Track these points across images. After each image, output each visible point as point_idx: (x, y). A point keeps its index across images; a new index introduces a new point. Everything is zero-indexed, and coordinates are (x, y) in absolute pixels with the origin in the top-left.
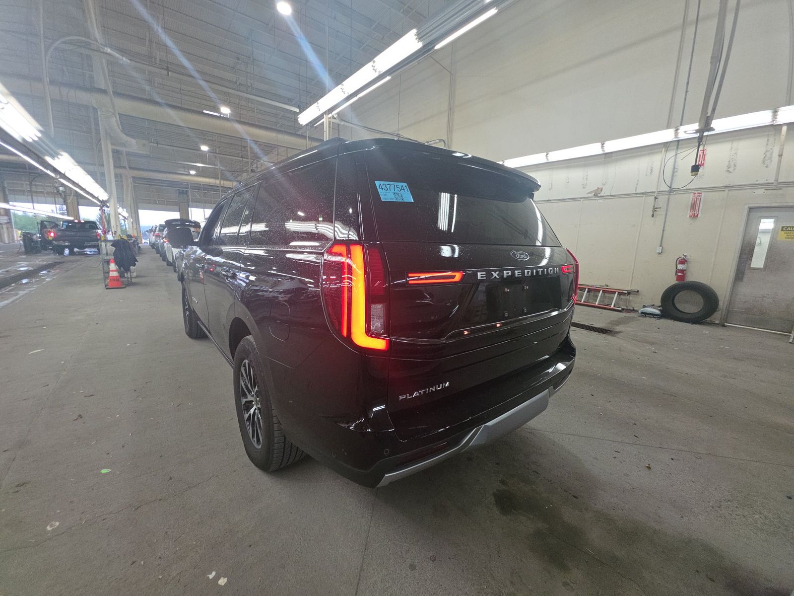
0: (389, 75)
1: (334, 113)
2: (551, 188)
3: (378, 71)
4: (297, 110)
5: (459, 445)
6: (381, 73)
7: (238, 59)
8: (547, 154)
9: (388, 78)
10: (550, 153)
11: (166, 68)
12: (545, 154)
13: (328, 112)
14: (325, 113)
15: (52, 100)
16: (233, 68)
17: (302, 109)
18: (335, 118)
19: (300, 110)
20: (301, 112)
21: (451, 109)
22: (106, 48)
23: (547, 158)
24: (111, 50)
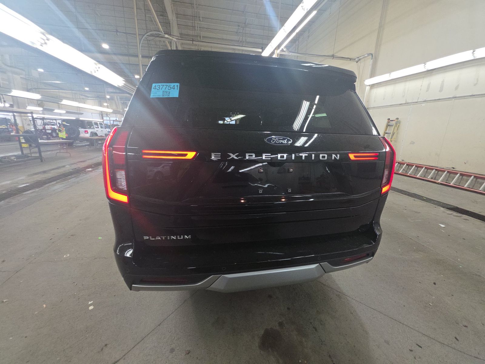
0: (315, 10)
1: (283, 47)
2: (477, 84)
3: (306, 9)
4: (260, 50)
5: (194, 284)
6: (308, 10)
7: (239, 26)
8: (474, 52)
9: (314, 13)
10: (477, 50)
11: (192, 39)
12: (472, 51)
13: (277, 48)
14: (276, 49)
15: (142, 65)
16: (237, 32)
17: (263, 49)
18: (285, 51)
19: (262, 50)
20: (263, 51)
21: (381, 27)
22: (166, 35)
23: (473, 55)
24: (168, 35)
